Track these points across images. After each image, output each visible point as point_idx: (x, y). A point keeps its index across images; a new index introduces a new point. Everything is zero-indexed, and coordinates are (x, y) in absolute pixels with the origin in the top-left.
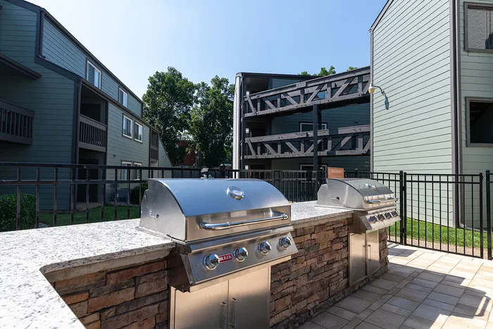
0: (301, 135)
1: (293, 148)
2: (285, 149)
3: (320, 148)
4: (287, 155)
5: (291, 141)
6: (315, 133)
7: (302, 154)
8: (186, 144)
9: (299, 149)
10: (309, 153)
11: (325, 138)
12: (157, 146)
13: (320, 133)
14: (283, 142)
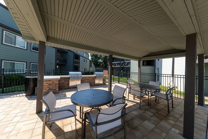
0: (118, 62)
1: (117, 65)
2: (115, 65)
3: (122, 65)
4: (115, 67)
5: (117, 64)
6: (121, 62)
7: (118, 66)
8: (101, 63)
9: (118, 65)
10: (119, 66)
11: (123, 63)
12: (92, 64)
13: (122, 62)
14: (115, 64)
